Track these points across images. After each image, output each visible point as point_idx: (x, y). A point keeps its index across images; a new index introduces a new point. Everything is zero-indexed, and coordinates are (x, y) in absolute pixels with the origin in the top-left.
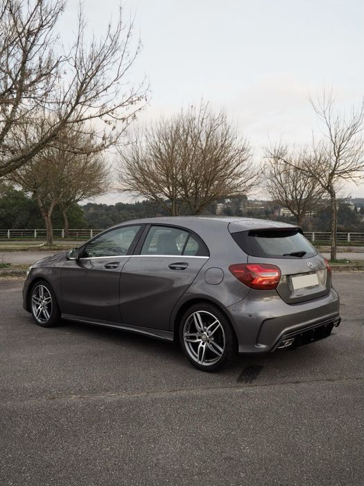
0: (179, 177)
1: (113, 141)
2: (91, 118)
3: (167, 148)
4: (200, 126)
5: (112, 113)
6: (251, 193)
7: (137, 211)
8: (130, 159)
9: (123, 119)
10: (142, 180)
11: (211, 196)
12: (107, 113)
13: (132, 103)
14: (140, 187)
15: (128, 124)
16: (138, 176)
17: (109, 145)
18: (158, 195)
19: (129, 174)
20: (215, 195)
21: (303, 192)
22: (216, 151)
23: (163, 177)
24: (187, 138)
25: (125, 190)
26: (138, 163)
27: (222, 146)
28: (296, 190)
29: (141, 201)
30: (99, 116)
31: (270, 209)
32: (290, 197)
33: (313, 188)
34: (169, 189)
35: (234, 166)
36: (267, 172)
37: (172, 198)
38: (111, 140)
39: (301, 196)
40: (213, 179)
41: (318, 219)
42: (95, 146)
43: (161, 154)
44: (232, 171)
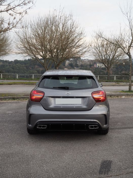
0: (48, 47)
1: (14, 25)
2: (2, 12)
3: (41, 32)
4: (59, 21)
5: (14, 10)
6: (85, 55)
7: (25, 64)
8: (22, 37)
9: (20, 13)
10: (28, 48)
11: (65, 57)
12: (11, 9)
13: (25, 5)
14: (27, 52)
15: (22, 17)
16: (26, 46)
17: (12, 28)
18: (37, 56)
19: (21, 45)
20: (66, 57)
21: (110, 55)
22: (67, 34)
23: (39, 47)
24: (52, 26)
25: (19, 53)
26: (26, 39)
27: (71, 31)
28: (107, 54)
29: (27, 59)
30: (6, 11)
31: (92, 63)
32: (104, 58)
33: (115, 53)
34: (42, 53)
35: (76, 41)
36: (93, 45)
37: (44, 57)
38: (13, 25)
39: (109, 58)
40: (66, 48)
41: (115, 69)
42: (4, 28)
43: (39, 34)
44: (76, 44)
